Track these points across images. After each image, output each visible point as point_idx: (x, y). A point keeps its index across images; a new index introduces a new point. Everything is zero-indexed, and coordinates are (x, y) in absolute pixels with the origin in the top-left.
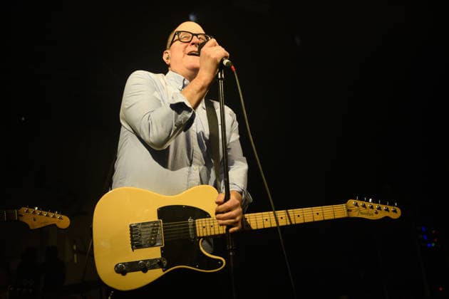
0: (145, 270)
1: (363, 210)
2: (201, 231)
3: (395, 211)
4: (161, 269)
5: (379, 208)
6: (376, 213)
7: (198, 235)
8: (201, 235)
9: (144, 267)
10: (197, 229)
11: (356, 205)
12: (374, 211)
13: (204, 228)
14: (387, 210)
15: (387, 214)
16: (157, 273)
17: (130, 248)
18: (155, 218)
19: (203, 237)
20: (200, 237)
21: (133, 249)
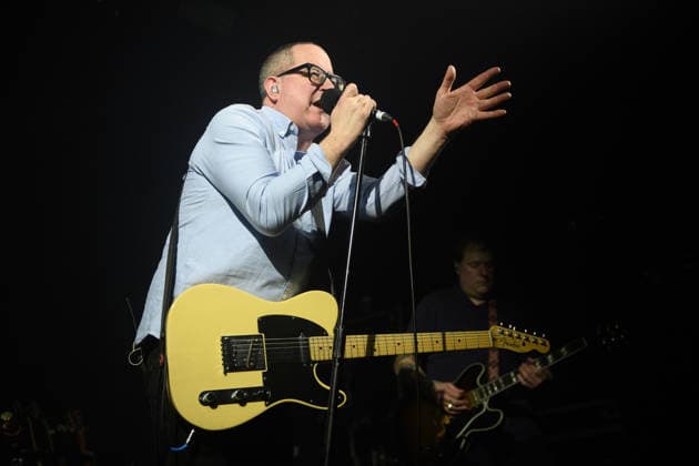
0: (243, 403)
1: (509, 340)
2: (317, 353)
3: (544, 344)
4: (263, 403)
5: (527, 339)
6: (524, 344)
7: (313, 358)
8: (317, 359)
9: (245, 396)
10: (312, 350)
11: (502, 333)
12: (519, 342)
13: (320, 349)
14: (536, 342)
15: (534, 347)
16: (256, 408)
17: (222, 370)
18: (254, 331)
19: (319, 362)
20: (315, 362)
21: (225, 373)
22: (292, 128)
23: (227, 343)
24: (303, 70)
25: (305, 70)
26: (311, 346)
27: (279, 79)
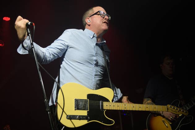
1: (173, 110)
2: (106, 107)
3: (186, 112)
4: (87, 121)
6: (179, 112)
7: (104, 108)
8: (106, 109)
9: (81, 118)
10: (104, 106)
12: (177, 111)
16: (85, 122)
17: (74, 109)
18: (86, 98)
19: (106, 110)
20: (105, 110)
21: (75, 110)
22: (95, 35)
23: (77, 101)
24: (98, 13)
25: (99, 13)
26: (104, 104)
27: (90, 18)
